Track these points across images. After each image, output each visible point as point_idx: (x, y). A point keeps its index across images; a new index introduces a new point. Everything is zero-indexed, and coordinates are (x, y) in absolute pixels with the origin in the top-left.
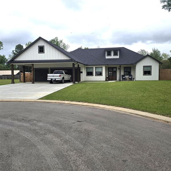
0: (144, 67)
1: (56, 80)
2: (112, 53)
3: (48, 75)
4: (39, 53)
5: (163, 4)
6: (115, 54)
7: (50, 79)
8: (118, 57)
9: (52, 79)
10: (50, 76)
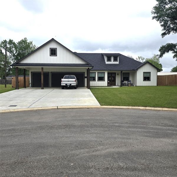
0: (144, 73)
1: (72, 85)
2: (112, 59)
3: (63, 80)
4: (50, 56)
5: (153, 15)
6: (115, 60)
7: (65, 85)
8: (117, 63)
9: (66, 84)
10: (65, 81)
